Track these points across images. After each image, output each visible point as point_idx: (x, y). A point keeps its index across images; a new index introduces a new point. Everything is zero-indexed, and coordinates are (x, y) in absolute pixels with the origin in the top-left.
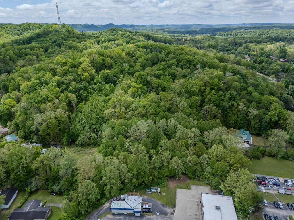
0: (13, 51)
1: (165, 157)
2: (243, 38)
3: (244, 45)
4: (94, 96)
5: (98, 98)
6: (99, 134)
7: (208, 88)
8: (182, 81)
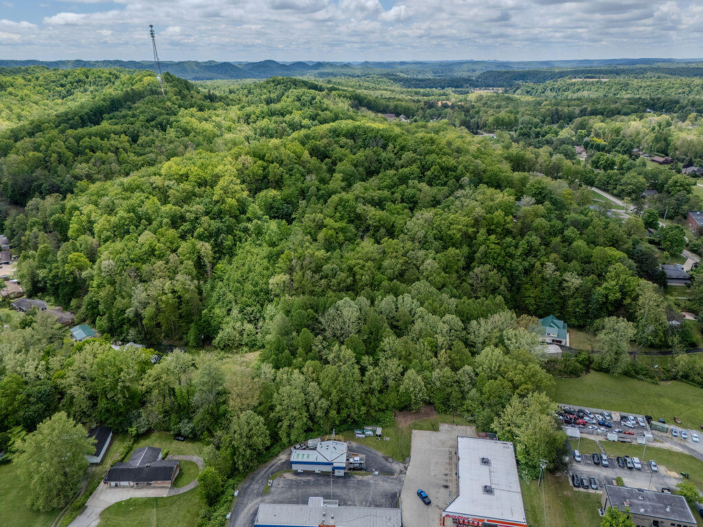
0: (64, 142)
1: (392, 371)
2: (576, 102)
3: (578, 120)
4: (247, 245)
5: (256, 251)
6: (260, 324)
7: (483, 231)
8: (428, 214)
